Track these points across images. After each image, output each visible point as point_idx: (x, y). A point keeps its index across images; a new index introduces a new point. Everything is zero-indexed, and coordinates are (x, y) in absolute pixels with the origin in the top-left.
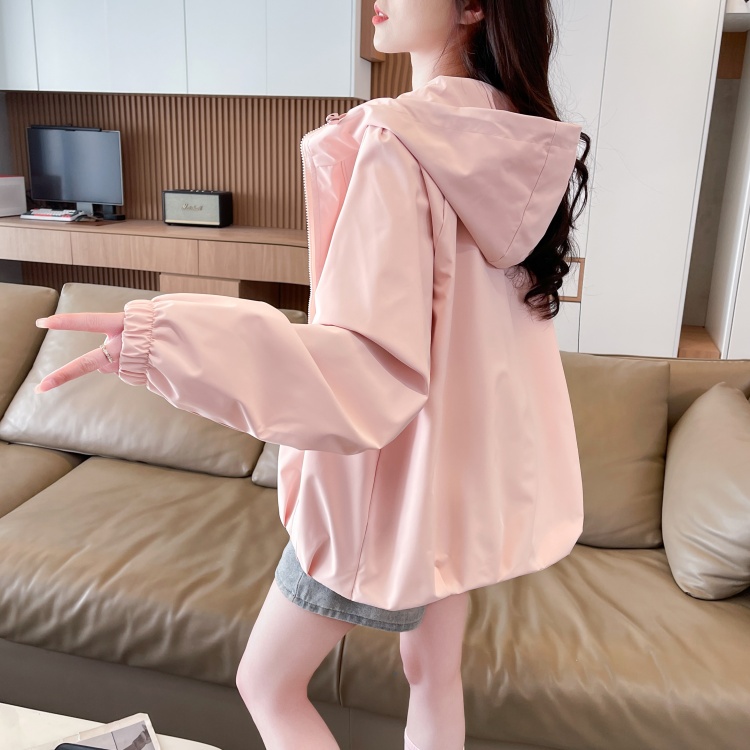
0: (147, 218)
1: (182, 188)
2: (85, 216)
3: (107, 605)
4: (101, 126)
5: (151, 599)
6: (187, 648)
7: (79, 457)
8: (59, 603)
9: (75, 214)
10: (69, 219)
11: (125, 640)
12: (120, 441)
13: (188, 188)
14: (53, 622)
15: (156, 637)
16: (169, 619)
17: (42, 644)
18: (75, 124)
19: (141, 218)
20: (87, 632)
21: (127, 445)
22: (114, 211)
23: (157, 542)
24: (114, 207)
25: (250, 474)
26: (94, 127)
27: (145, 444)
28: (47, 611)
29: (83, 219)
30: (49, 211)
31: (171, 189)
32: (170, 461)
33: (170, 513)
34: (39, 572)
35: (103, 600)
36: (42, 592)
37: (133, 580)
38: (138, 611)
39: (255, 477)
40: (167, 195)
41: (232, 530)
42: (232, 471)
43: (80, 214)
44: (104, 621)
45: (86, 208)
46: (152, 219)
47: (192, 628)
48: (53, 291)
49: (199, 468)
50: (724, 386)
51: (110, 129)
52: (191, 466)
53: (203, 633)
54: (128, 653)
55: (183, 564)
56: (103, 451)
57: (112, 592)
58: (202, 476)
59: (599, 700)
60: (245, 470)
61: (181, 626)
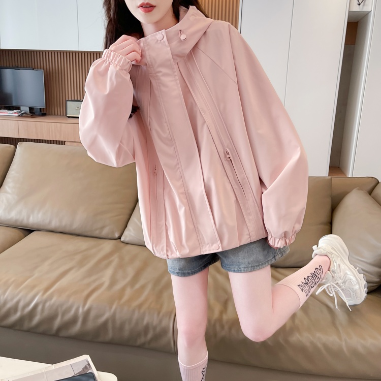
0: (58, 115)
1: (76, 99)
2: (25, 113)
3: (47, 304)
4: (33, 67)
5: (71, 301)
6: (90, 325)
7: (28, 231)
8: (21, 304)
9: (20, 112)
10: (17, 115)
11: (57, 322)
12: (50, 222)
13: (79, 99)
14: (18, 314)
15: (74, 320)
16: (81, 310)
17: (12, 327)
18: (19, 66)
19: (55, 115)
20: (37, 319)
21: (54, 224)
22: (41, 111)
23: (72, 272)
24: (40, 109)
25: (120, 238)
26: (29, 67)
27: (64, 223)
28: (15, 309)
29: (24, 115)
30: (6, 111)
31: (70, 99)
32: (77, 232)
33: (78, 258)
34: (10, 289)
35: (45, 302)
36: (12, 299)
37: (61, 291)
38: (64, 307)
39: (122, 239)
40: (68, 102)
41: (110, 263)
42: (110, 236)
43: (23, 112)
44: (46, 313)
45: (25, 109)
46: (60, 115)
47: (92, 314)
48: (13, 146)
49: (93, 235)
50: (358, 189)
51: (38, 69)
52: (89, 234)
53: (98, 316)
54: (59, 329)
55: (86, 281)
56: (42, 228)
57: (50, 297)
58: (94, 239)
59: (308, 344)
60: (117, 235)
61: (87, 314)
